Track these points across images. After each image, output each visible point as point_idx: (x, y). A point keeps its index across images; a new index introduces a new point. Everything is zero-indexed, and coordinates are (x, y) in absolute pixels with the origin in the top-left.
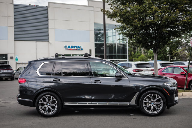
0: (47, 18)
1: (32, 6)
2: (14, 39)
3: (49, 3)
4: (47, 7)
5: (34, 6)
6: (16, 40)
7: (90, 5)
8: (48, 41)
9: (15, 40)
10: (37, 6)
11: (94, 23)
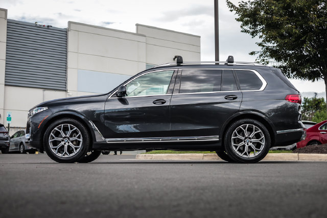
0: (65, 50)
1: (40, 25)
2: (4, 83)
3: (70, 23)
4: (65, 30)
5: (44, 26)
6: (7, 84)
7: (139, 33)
8: (66, 91)
9: (5, 85)
10: (48, 26)
11: (145, 64)
